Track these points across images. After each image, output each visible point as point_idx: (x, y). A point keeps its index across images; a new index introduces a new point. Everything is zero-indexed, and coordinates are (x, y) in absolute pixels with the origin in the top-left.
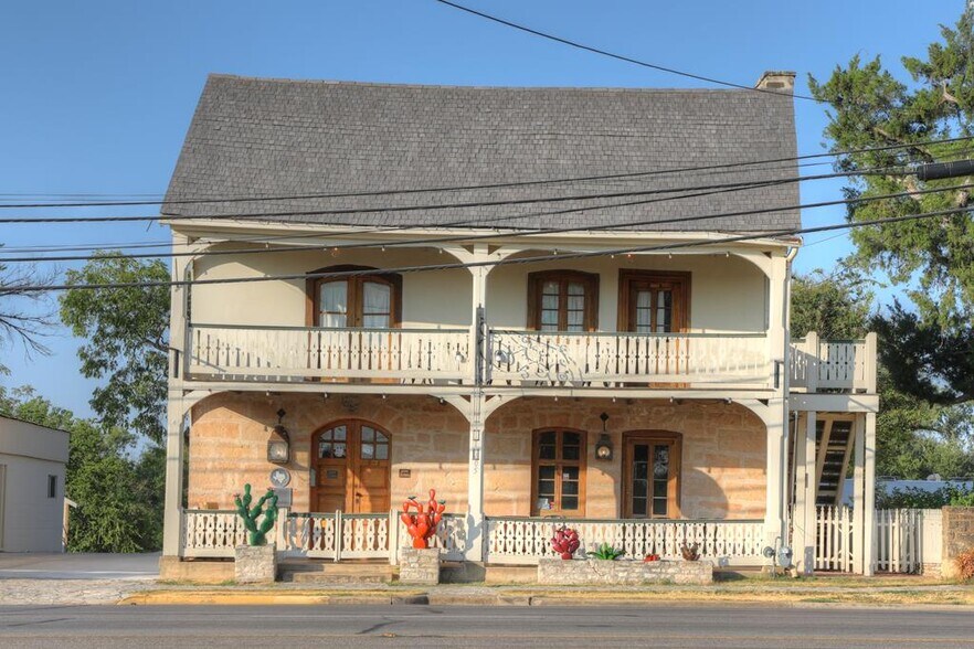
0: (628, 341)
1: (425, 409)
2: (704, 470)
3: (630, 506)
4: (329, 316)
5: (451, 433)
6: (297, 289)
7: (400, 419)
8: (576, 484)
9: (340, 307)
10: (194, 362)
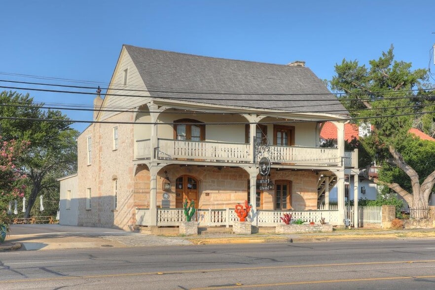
1: (213, 171)
2: (299, 193)
3: (276, 206)
4: (180, 137)
7: (206, 175)
9: (183, 134)
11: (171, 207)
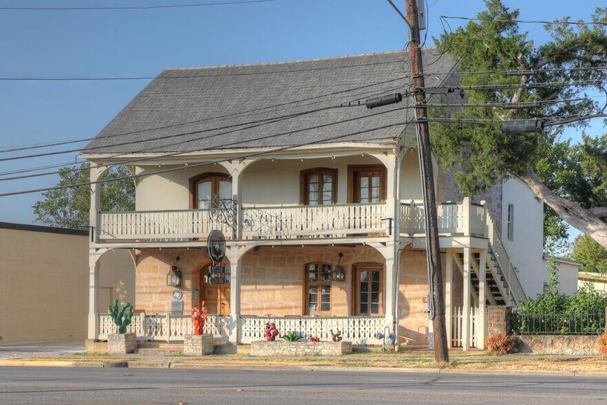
0: (355, 208)
3: (359, 309)
4: (203, 203)
5: (262, 267)
6: (185, 188)
8: (329, 295)
9: (208, 197)
10: (102, 233)
11: (185, 314)
